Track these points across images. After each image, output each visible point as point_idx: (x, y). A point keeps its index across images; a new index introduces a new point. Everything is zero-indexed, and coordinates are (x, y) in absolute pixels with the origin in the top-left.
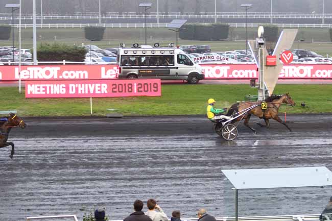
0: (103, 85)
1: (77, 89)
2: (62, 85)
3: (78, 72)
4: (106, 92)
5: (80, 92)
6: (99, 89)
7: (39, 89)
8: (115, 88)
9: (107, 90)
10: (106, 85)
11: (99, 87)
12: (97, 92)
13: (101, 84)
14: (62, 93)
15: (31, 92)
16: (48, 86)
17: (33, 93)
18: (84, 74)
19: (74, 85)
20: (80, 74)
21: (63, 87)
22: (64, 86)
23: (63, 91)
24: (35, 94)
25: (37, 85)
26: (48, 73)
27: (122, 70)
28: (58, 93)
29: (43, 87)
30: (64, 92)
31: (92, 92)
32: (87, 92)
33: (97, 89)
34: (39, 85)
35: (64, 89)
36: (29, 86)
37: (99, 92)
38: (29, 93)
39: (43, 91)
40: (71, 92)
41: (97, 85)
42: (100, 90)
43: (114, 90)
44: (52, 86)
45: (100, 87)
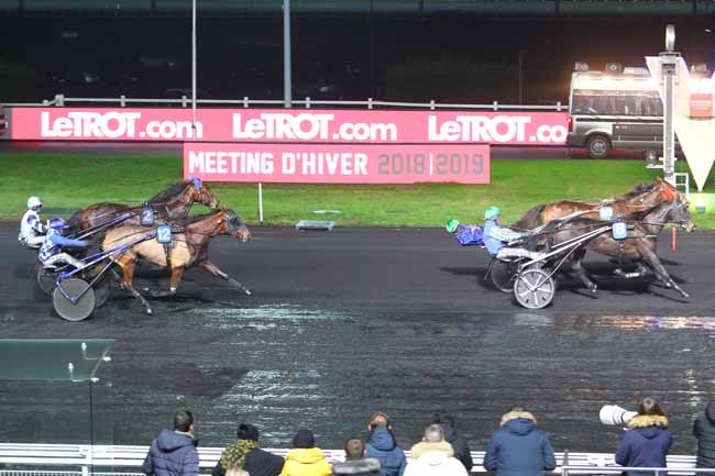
0: (358, 156)
1: (299, 164)
2: (265, 155)
3: (375, 127)
4: (365, 172)
5: (305, 171)
6: (349, 164)
7: (213, 162)
8: (385, 164)
9: (367, 167)
10: (364, 157)
11: (348, 160)
12: (344, 172)
13: (353, 153)
14: (264, 171)
15: (197, 169)
16: (234, 155)
17: (202, 170)
18: (389, 131)
19: (292, 156)
20: (379, 131)
21: (267, 159)
22: (270, 156)
23: (267, 167)
24: (206, 174)
25: (209, 154)
26: (306, 126)
27: (576, 123)
28: (257, 171)
29: (224, 158)
30: (270, 170)
31: (332, 170)
32: (321, 171)
33: (344, 164)
34: (213, 154)
35: (271, 164)
36: (192, 155)
37: (350, 172)
38: (192, 170)
39: (224, 167)
40: (285, 171)
41: (345, 156)
42: (351, 168)
43: (384, 168)
44: (243, 155)
45: (351, 160)
